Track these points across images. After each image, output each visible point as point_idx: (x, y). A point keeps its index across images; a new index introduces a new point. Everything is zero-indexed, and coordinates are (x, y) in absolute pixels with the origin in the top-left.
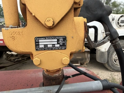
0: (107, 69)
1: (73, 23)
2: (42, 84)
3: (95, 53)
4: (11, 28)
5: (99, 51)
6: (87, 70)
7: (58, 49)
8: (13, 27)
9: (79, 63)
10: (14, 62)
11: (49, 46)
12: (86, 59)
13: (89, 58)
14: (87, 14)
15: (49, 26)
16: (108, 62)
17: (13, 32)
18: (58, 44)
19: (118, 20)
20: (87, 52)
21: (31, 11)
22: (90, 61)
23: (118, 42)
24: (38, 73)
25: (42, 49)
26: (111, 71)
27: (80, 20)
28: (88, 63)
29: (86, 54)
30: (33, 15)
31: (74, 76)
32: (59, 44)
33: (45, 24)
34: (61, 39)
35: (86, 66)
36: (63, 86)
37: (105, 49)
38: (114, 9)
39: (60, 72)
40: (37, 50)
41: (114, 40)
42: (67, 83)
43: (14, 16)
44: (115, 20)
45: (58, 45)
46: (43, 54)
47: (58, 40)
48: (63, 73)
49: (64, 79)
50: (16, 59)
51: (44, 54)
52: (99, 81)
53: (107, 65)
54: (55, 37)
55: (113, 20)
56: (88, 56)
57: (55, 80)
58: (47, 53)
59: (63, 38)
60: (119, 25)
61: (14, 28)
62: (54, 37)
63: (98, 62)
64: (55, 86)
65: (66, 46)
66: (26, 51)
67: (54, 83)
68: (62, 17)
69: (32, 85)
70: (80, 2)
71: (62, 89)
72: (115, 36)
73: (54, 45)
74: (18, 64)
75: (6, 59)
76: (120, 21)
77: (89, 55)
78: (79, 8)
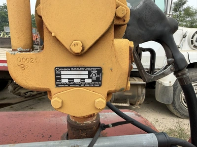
0: (171, 114)
1: (113, 48)
2: (66, 135)
3: (155, 88)
4: (21, 51)
5: (160, 85)
6: (137, 116)
7: (89, 85)
8: (22, 50)
9: (128, 102)
10: (25, 98)
11: (75, 81)
12: (139, 96)
13: (143, 96)
14: (140, 31)
15: (76, 52)
16: (173, 103)
17: (22, 58)
18: (89, 78)
19: (192, 38)
20: (142, 85)
21: (50, 29)
22: (145, 100)
23: (185, 74)
24: (61, 118)
25: (65, 85)
26: (177, 117)
27: (124, 45)
28: (142, 102)
29: (140, 89)
30: (53, 35)
31: (114, 125)
32: (91, 78)
33: (71, 49)
34: (94, 72)
35: (139, 107)
36: (98, 140)
37: (170, 82)
38: (187, 19)
39: (94, 118)
40: (57, 86)
41: (180, 70)
42: (105, 136)
43: (25, 34)
44: (187, 36)
45: (90, 80)
46: (66, 92)
47: (90, 73)
48: (99, 120)
49: (100, 129)
50: (29, 93)
51: (68, 92)
52: (153, 135)
53: (171, 108)
54: (86, 68)
55: (184, 36)
56: (142, 91)
57: (85, 130)
58: (73, 91)
59: (97, 70)
60: (193, 45)
61: (24, 51)
62: (84, 68)
63: (158, 102)
64: (84, 139)
65: (101, 81)
66: (41, 87)
67: (84, 134)
68: (96, 40)
69: (51, 136)
70: (124, 16)
71: (96, 145)
72: (182, 65)
73: (84, 79)
74: (31, 101)
75: (12, 92)
76: (194, 39)
77: (144, 91)
78: (124, 25)
